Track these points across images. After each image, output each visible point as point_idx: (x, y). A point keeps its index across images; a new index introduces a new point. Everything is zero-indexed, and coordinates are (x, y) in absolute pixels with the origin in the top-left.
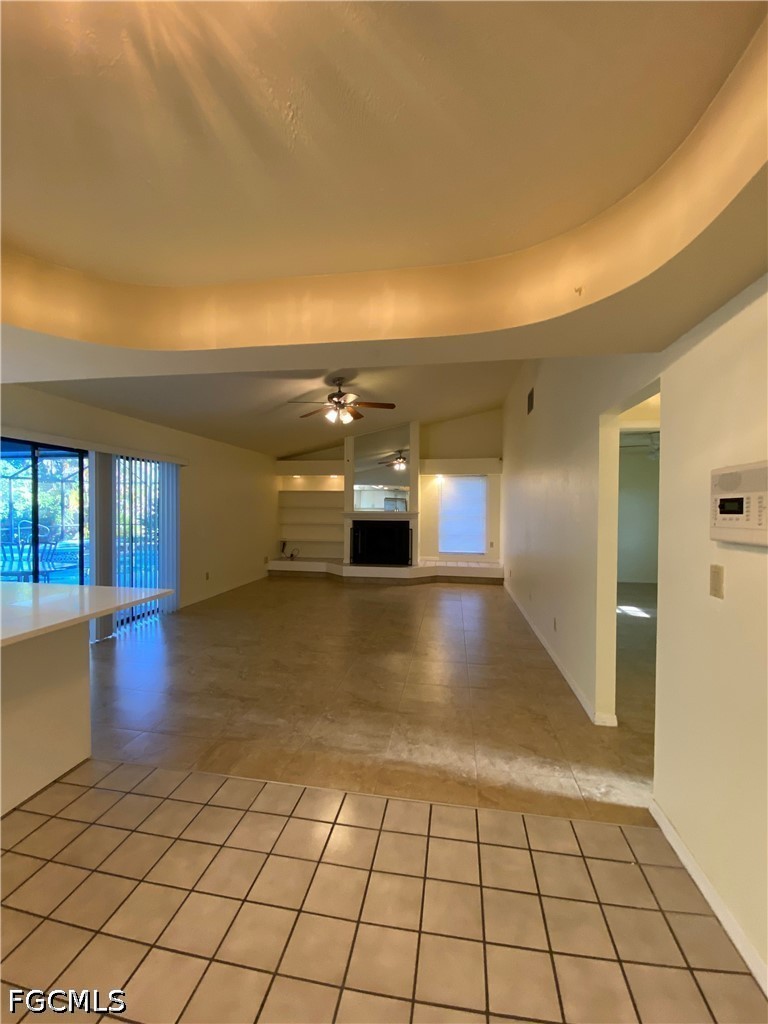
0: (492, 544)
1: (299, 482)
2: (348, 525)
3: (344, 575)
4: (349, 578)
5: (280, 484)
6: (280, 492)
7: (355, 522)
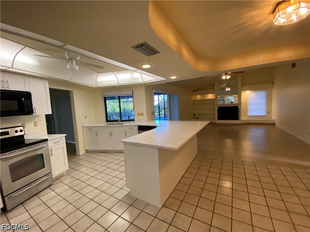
0: (269, 112)
1: (198, 97)
2: (217, 109)
3: (217, 123)
4: (219, 124)
5: (193, 98)
6: (193, 100)
7: (218, 107)
